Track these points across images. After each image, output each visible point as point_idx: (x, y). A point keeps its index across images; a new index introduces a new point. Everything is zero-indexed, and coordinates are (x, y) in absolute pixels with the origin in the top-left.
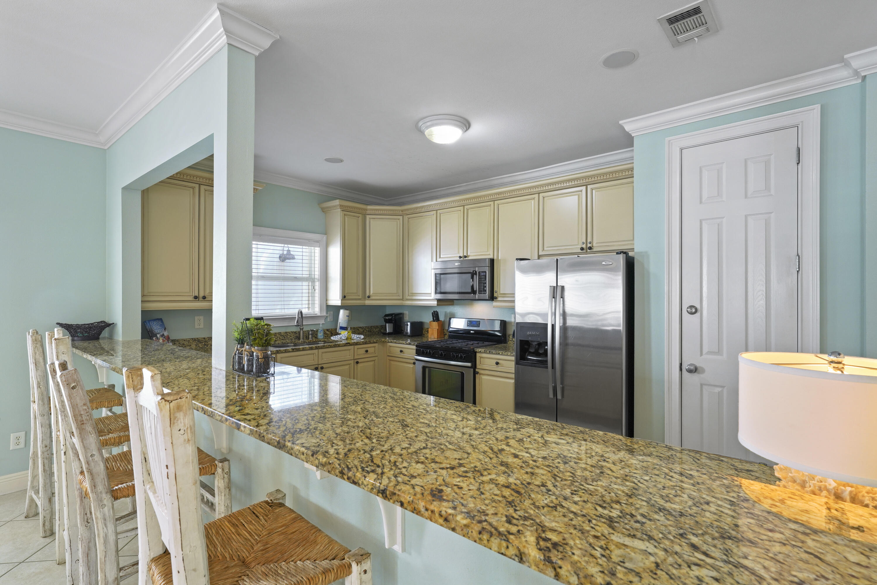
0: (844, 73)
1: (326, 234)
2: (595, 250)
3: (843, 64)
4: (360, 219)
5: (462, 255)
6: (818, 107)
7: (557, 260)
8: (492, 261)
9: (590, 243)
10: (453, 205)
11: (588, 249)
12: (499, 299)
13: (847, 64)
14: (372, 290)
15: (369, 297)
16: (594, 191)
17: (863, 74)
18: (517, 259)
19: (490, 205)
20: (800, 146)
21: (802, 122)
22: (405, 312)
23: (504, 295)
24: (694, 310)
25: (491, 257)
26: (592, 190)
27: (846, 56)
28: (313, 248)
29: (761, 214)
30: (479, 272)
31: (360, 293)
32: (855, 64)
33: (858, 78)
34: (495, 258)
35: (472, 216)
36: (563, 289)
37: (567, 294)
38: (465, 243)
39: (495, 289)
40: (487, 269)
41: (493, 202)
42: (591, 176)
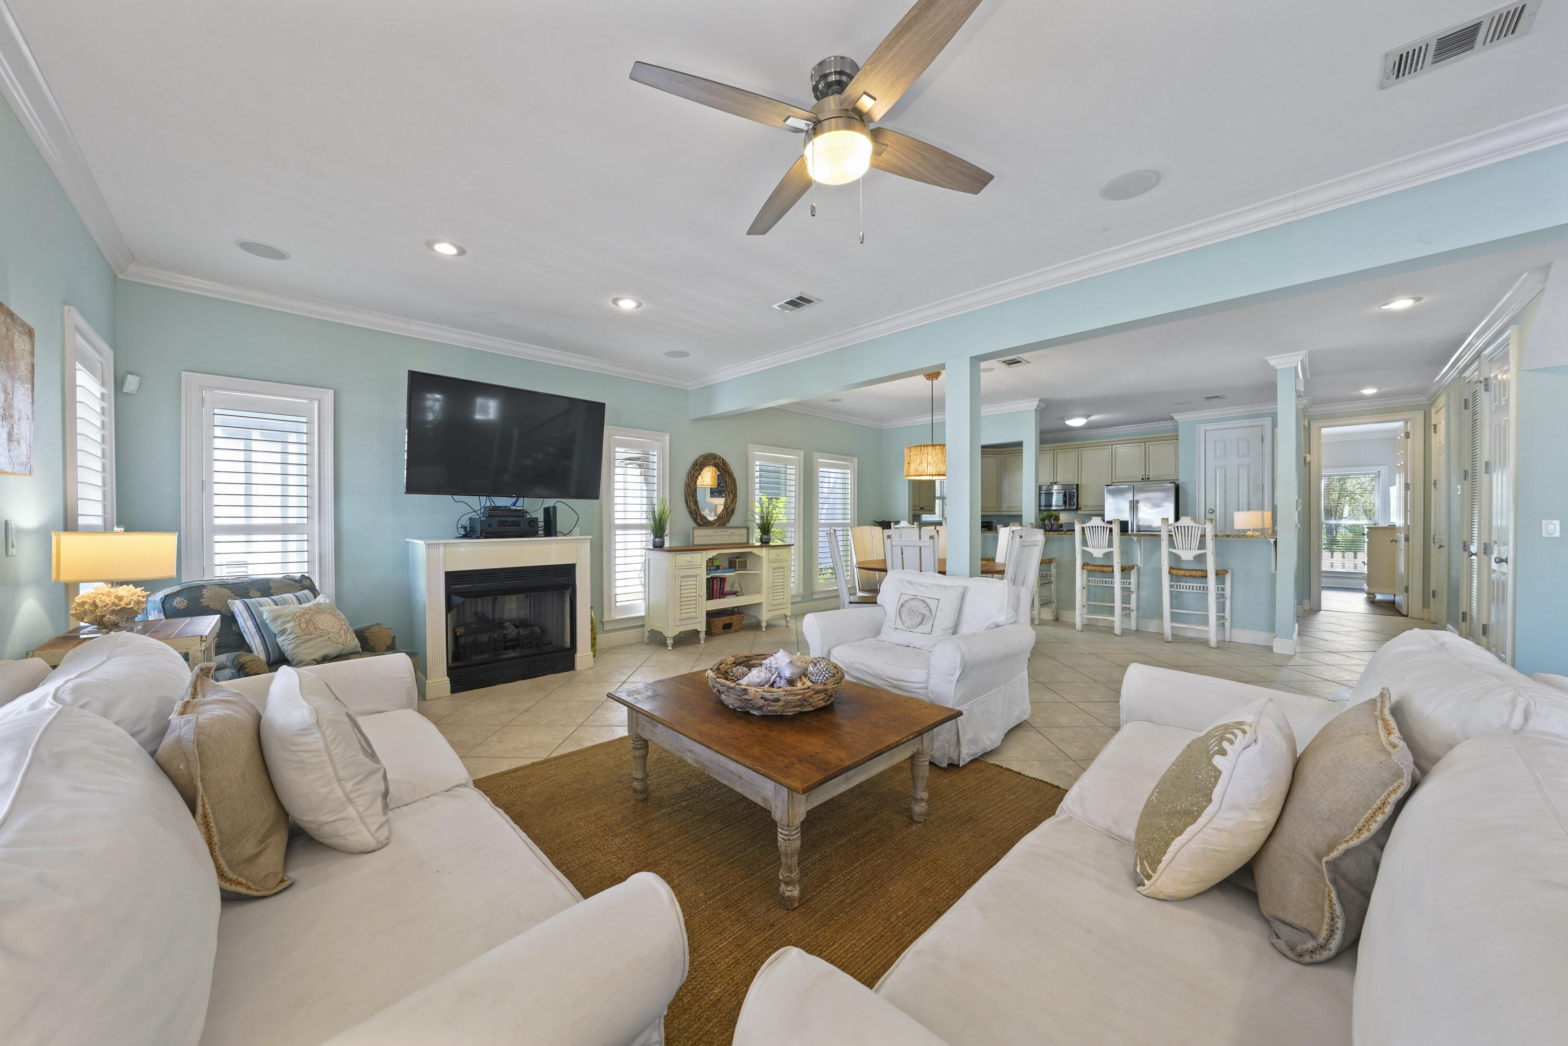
2: (1151, 480)
5: (1053, 481)
6: (1270, 419)
7: (1135, 485)
8: (1077, 485)
9: (1148, 475)
10: (1046, 449)
11: (1146, 479)
12: (1082, 509)
18: (1106, 485)
19: (1075, 451)
20: (1263, 435)
23: (1086, 506)
25: (1077, 483)
26: (1149, 445)
30: (1069, 493)
34: (1079, 483)
35: (1061, 457)
36: (1138, 502)
37: (1139, 505)
38: (1055, 474)
39: (1079, 503)
40: (1075, 491)
41: (1077, 450)
42: (1149, 438)
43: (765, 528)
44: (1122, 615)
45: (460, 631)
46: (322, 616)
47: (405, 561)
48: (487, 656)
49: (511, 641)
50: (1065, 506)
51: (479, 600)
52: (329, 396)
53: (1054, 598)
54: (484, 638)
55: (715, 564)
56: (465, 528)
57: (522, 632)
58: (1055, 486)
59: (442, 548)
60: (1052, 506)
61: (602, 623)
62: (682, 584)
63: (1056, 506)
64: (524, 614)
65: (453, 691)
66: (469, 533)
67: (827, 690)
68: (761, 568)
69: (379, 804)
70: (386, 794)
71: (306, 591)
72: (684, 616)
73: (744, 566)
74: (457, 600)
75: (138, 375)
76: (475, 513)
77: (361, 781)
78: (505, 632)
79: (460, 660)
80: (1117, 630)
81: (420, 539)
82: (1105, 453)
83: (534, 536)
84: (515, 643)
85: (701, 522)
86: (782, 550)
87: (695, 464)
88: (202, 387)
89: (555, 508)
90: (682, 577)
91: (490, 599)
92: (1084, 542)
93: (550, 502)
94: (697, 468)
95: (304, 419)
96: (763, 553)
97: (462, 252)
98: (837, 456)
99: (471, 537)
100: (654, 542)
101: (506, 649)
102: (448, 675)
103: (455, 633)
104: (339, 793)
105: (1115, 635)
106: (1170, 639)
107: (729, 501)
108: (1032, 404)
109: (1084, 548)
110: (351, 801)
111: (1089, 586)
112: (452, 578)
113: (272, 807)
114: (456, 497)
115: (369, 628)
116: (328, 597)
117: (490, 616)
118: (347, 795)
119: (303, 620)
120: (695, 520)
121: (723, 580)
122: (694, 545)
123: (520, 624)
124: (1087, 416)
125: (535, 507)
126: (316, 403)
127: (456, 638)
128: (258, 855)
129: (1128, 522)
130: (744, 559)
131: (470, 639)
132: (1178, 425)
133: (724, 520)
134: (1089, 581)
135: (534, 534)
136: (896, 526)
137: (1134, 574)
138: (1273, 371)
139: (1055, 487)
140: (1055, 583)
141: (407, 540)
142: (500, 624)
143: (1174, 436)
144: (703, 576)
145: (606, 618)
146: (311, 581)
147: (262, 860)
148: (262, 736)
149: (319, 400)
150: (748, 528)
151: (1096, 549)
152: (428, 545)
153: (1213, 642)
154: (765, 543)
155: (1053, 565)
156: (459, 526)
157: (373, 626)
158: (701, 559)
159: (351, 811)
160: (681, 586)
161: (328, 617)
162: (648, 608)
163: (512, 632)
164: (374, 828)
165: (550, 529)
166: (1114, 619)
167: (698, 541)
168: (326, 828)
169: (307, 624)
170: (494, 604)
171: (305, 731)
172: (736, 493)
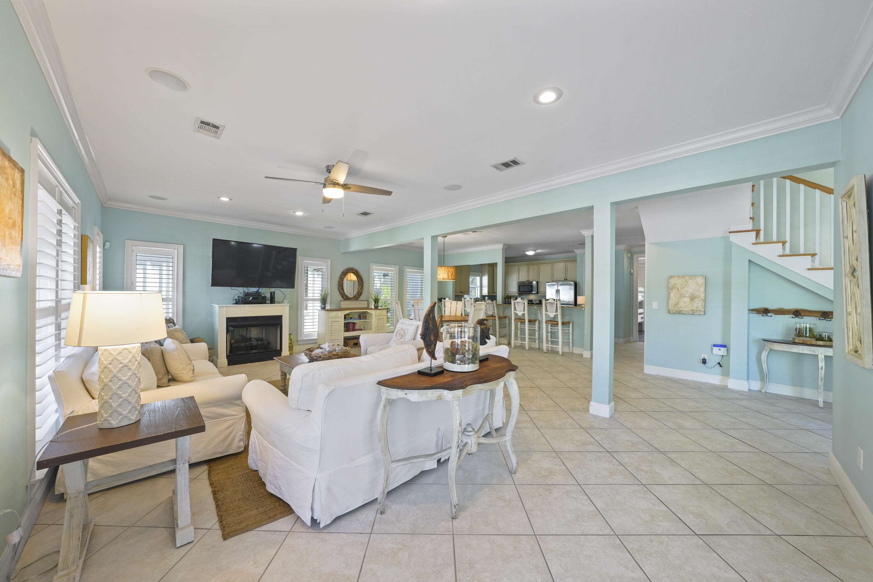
1: (481, 272)
2: (567, 279)
4: (492, 268)
5: (527, 280)
7: (558, 282)
10: (524, 264)
16: (567, 263)
25: (537, 281)
28: (477, 277)
35: (531, 268)
36: (560, 290)
37: (560, 292)
38: (528, 276)
39: (539, 290)
41: (537, 265)
42: (566, 260)
43: (376, 301)
44: (529, 341)
45: (233, 341)
46: (177, 333)
47: (211, 314)
48: (243, 352)
49: (254, 346)
51: (240, 329)
52: (181, 248)
53: (508, 334)
54: (243, 345)
55: (350, 317)
56: (236, 300)
57: (259, 343)
59: (225, 308)
61: (298, 341)
62: (332, 325)
64: (260, 336)
65: (229, 365)
66: (237, 302)
67: (338, 355)
68: (372, 319)
69: (191, 372)
70: (193, 370)
71: (171, 324)
72: (332, 338)
73: (365, 318)
74: (231, 328)
75: (110, 242)
76: (241, 294)
77: (187, 365)
78: (252, 342)
79: (232, 353)
80: (527, 348)
81: (217, 304)
82: (549, 267)
83: (265, 304)
84: (255, 348)
85: (346, 298)
86: (382, 311)
87: (343, 273)
88: (133, 246)
89: (274, 292)
90: (332, 322)
91: (245, 329)
92: (515, 309)
93: (273, 290)
94: (345, 273)
95: (171, 257)
96: (373, 312)
97: (231, 199)
98: (416, 268)
99: (238, 304)
100: (321, 307)
101: (252, 349)
102: (227, 358)
103: (230, 342)
104: (182, 367)
105: (526, 350)
106: (546, 351)
107: (360, 289)
108: (500, 246)
109: (515, 312)
110: (184, 369)
111: (516, 326)
112: (229, 320)
113: (165, 369)
114: (233, 288)
115: (195, 338)
116: (180, 326)
117: (245, 336)
118: (183, 368)
119: (170, 334)
120: (343, 297)
121: (354, 324)
122: (341, 308)
123: (257, 340)
124: (535, 251)
125: (266, 292)
126: (176, 250)
127: (231, 344)
128: (162, 378)
130: (365, 315)
131: (237, 345)
132: (576, 255)
133: (357, 297)
134: (516, 323)
135: (265, 303)
136: (444, 301)
137: (537, 323)
138: (584, 237)
141: (212, 305)
142: (250, 339)
143: (575, 260)
144: (342, 321)
145: (299, 339)
146: (173, 320)
147: (163, 380)
148: (163, 353)
149: (178, 249)
150: (368, 301)
151: (519, 312)
152: (220, 307)
153: (560, 353)
154: (376, 308)
155: (507, 319)
156: (234, 299)
157: (197, 338)
158: (342, 314)
159: (184, 372)
160: (331, 325)
161: (179, 333)
162: (318, 335)
163: (255, 343)
164: (190, 377)
165: (272, 301)
166: (526, 343)
167: (342, 306)
168: (178, 375)
169: (172, 335)
170: (247, 331)
171: (174, 350)
172: (363, 285)
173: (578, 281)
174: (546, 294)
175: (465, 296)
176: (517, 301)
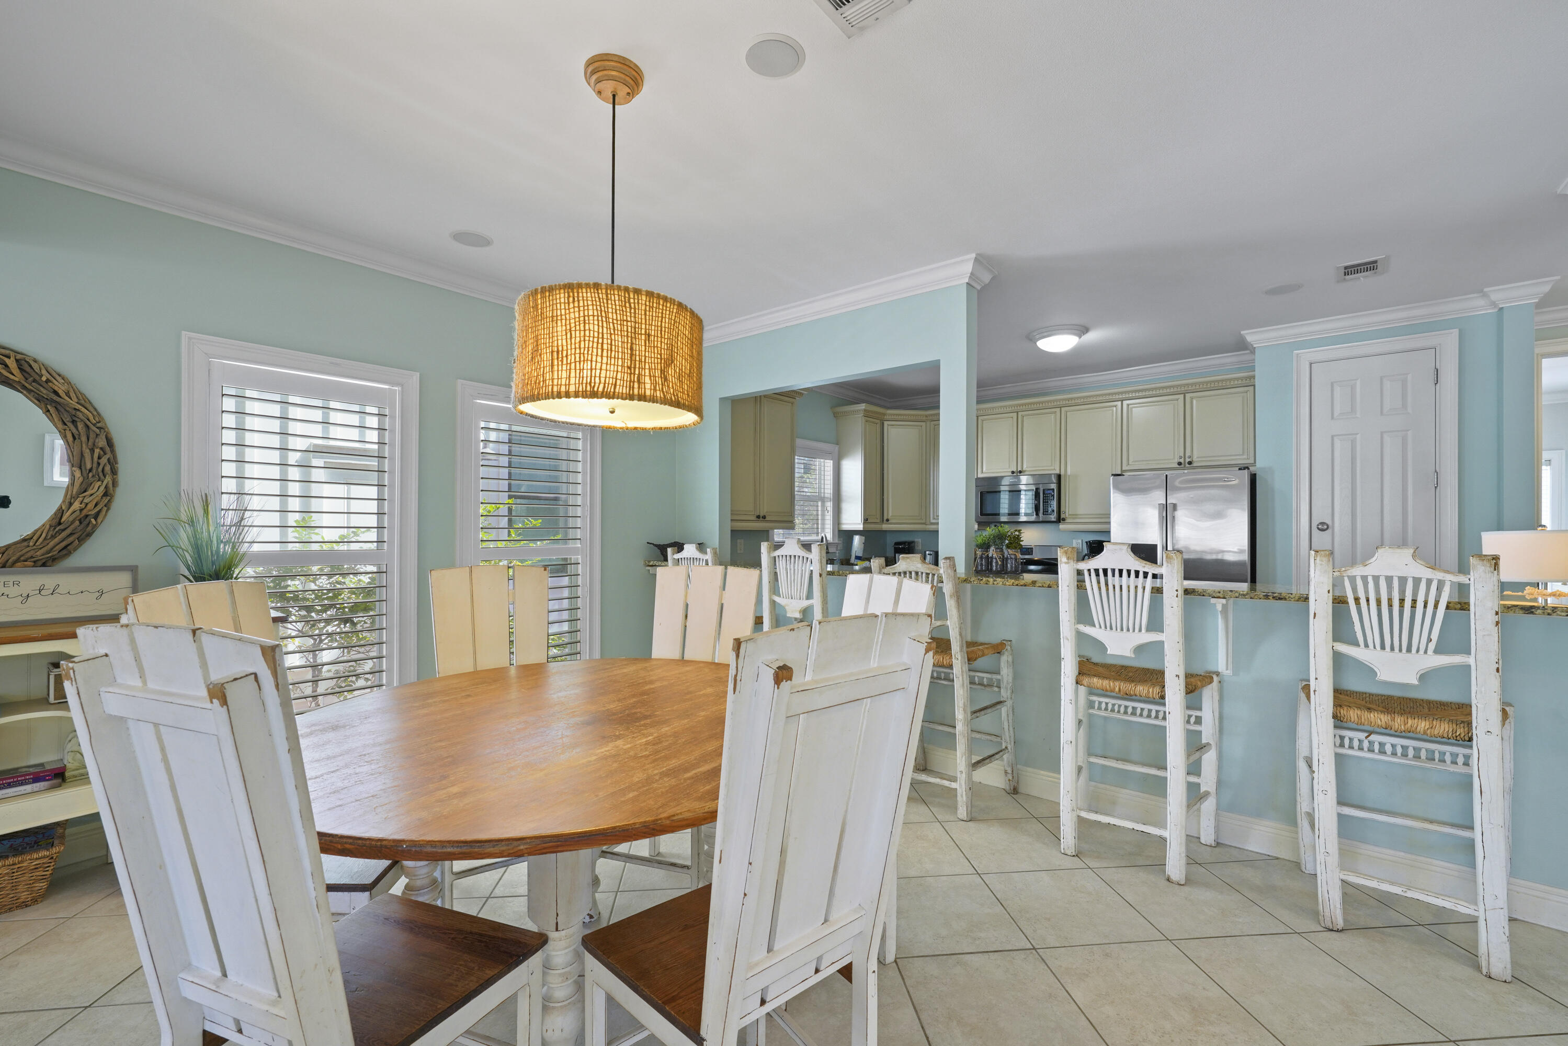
0: (1481, 302)
1: (837, 443)
2: (1195, 465)
3: (1481, 294)
4: (878, 426)
5: (1015, 470)
6: (1455, 332)
7: (1167, 475)
8: (1059, 477)
9: (1190, 457)
10: (1002, 410)
11: (1186, 464)
12: (1067, 521)
13: (1485, 295)
14: (890, 512)
15: (888, 520)
16: (1195, 402)
17: (1501, 306)
18: (1112, 475)
19: (1055, 412)
20: (1438, 367)
21: (1440, 344)
22: (916, 540)
23: (1075, 516)
24: (1323, 527)
25: (1058, 472)
26: (1192, 398)
27: (1486, 290)
28: (822, 460)
29: (1398, 431)
30: (1044, 490)
31: (879, 516)
32: (1494, 297)
33: (1495, 307)
34: (1062, 473)
35: (1030, 423)
36: (1175, 507)
37: (1179, 514)
38: (1019, 456)
39: (1062, 509)
40: (1054, 486)
41: (1059, 409)
42: (1192, 384)
44: (1185, 811)
50: (1037, 514)
53: (1007, 741)
58: (1022, 477)
60: (1018, 514)
63: (1026, 514)
82: (1108, 416)
92: (1083, 613)
105: (1168, 880)
106: (1340, 923)
108: (960, 271)
109: (1082, 628)
111: (1090, 716)
124: (1082, 330)
129: (1155, 546)
132: (1254, 356)
134: (1091, 705)
137: (1209, 696)
139: (1024, 479)
140: (1009, 703)
143: (1246, 378)
151: (1114, 632)
155: (1005, 658)
166: (1165, 834)
172: (113, 469)
173: (1261, 464)
174: (1109, 523)
175: (778, 535)
176: (1098, 562)
